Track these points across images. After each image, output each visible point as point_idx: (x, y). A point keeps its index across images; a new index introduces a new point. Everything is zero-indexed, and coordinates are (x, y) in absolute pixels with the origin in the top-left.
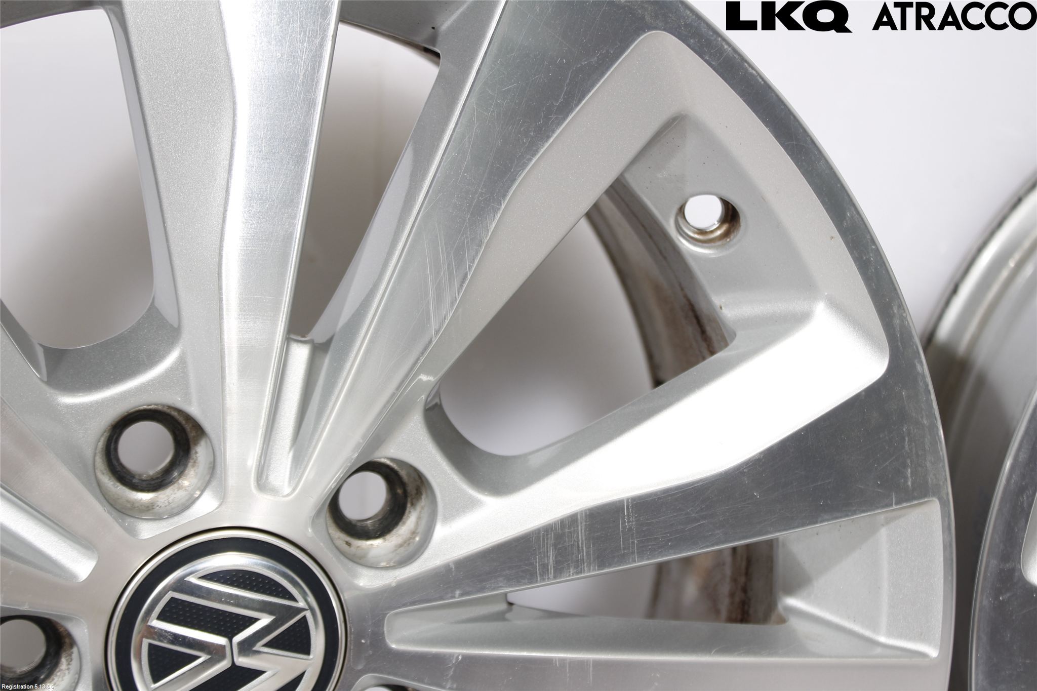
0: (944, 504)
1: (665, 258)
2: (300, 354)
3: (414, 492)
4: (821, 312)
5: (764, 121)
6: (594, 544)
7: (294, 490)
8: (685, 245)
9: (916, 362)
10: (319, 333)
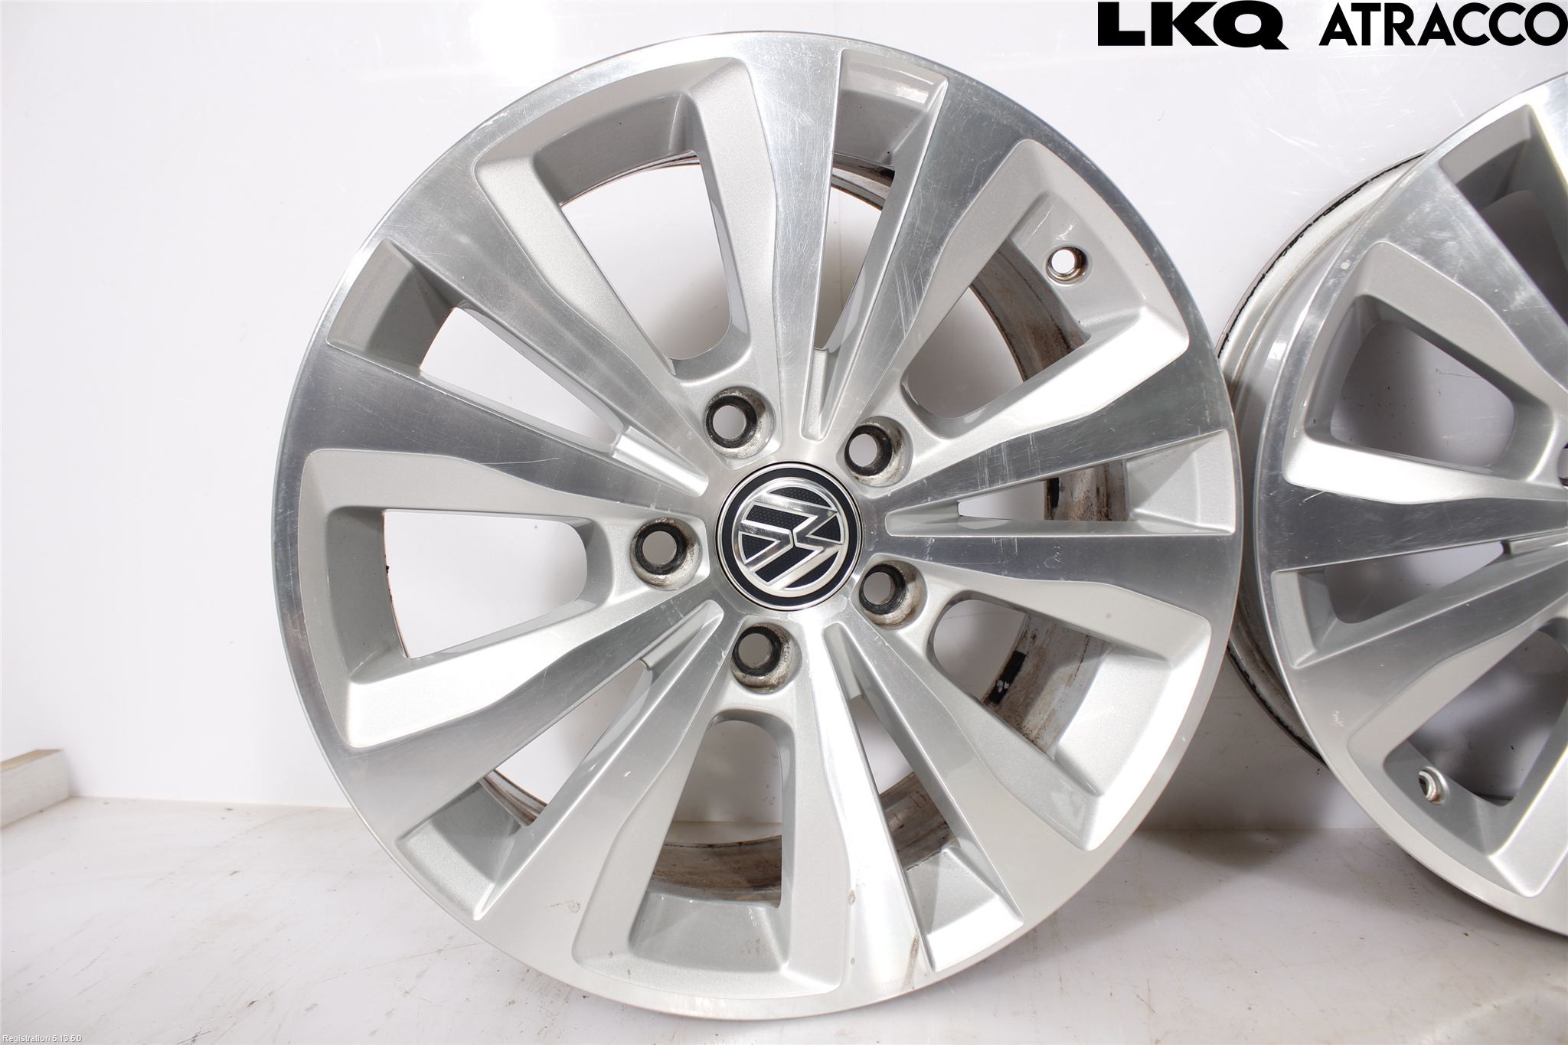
0: (1231, 433)
1: (1040, 300)
2: (821, 357)
3: (896, 444)
4: (1144, 312)
5: (1098, 192)
6: (1013, 465)
7: (825, 436)
8: (1053, 284)
9: (1206, 342)
10: (831, 345)
